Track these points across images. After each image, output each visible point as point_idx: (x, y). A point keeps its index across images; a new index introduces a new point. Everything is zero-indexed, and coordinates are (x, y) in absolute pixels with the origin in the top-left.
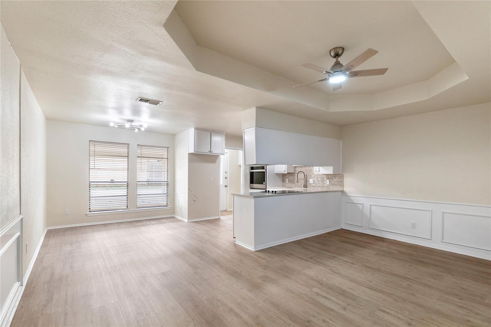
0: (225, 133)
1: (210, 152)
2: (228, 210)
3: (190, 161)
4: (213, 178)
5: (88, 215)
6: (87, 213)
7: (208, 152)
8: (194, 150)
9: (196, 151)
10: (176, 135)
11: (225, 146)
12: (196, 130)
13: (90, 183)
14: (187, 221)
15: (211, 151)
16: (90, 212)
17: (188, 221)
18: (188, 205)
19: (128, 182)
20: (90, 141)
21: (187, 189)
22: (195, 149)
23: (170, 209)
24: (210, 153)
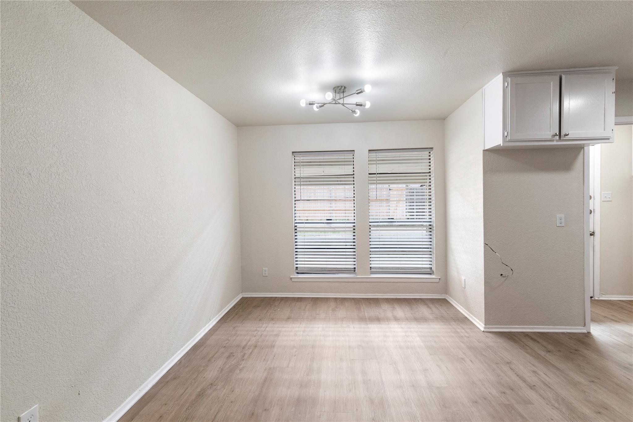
0: (617, 68)
1: (557, 137)
2: (596, 298)
3: (488, 170)
4: (562, 216)
5: (293, 280)
6: (291, 277)
7: (549, 137)
8: (504, 137)
9: (509, 138)
10: (447, 117)
11: (616, 115)
12: (509, 79)
13: (296, 225)
14: (482, 329)
15: (562, 134)
16: (298, 273)
17: (485, 328)
18: (485, 286)
19: (354, 223)
20: (293, 152)
21: (482, 245)
22: (506, 134)
23: (438, 280)
24: (557, 141)
